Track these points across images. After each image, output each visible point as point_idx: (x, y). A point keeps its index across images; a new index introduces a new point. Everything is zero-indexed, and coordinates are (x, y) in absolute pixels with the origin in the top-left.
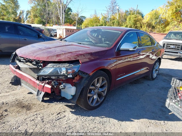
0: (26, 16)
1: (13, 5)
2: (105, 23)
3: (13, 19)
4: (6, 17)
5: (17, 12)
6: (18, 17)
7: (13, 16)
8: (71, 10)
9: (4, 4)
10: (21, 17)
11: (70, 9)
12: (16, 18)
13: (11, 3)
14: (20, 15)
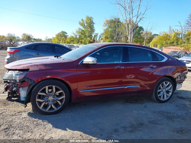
0: (99, 38)
1: (89, 30)
2: (177, 40)
3: (88, 41)
4: (84, 40)
5: (93, 35)
6: (92, 40)
7: (89, 39)
8: (143, 29)
9: (83, 29)
10: (95, 39)
11: (141, 28)
12: (91, 41)
13: (88, 27)
14: (94, 38)
